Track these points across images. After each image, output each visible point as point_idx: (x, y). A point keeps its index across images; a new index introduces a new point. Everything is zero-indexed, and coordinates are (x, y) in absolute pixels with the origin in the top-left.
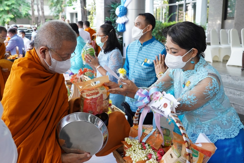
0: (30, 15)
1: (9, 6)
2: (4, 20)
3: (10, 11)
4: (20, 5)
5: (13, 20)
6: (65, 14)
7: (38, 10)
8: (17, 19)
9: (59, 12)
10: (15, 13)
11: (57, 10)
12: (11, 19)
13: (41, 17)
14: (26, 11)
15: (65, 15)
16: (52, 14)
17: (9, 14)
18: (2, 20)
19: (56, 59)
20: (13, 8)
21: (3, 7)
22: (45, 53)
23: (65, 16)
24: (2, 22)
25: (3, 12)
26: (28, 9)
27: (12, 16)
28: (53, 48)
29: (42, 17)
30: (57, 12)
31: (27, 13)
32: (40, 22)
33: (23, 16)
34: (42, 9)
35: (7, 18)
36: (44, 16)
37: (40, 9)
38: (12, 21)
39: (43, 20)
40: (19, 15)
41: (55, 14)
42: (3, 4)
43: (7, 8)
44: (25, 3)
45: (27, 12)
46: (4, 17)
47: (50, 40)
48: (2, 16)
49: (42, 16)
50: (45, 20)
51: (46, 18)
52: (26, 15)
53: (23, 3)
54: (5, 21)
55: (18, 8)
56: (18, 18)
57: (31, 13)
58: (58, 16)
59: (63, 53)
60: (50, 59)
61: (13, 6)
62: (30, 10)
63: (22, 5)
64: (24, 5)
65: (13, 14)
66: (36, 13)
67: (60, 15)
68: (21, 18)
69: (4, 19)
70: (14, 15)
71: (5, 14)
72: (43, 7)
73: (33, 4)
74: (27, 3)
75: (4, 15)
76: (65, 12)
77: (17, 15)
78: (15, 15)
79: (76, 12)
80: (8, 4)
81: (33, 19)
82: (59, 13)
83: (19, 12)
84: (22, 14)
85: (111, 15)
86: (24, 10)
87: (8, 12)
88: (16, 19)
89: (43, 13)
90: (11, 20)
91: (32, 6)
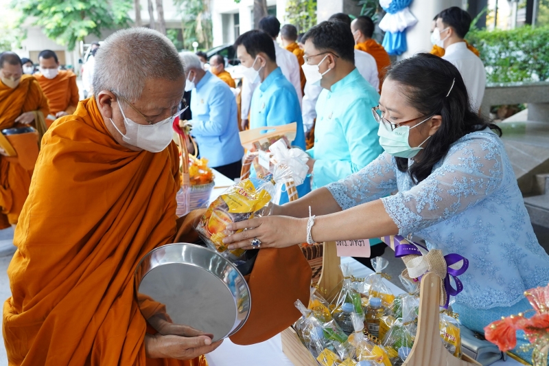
0: (129, 19)
2: (73, 34)
3: (86, 13)
5: (95, 33)
6: (210, 17)
7: (151, 9)
8: (103, 29)
9: (196, 11)
10: (99, 16)
11: (192, 7)
12: (89, 29)
13: (156, 24)
14: (124, 11)
15: (209, 19)
16: (179, 18)
17: (85, 18)
18: (70, 33)
19: (135, 120)
20: (94, 7)
21: (71, 3)
22: (112, 105)
23: (211, 20)
24: (69, 38)
25: (71, 16)
26: (127, 7)
27: (91, 24)
28: (125, 94)
29: (159, 24)
30: (191, 13)
31: (125, 16)
33: (116, 22)
34: (160, 6)
35: (81, 27)
36: (163, 23)
37: (155, 6)
38: (91, 35)
40: (105, 20)
41: (188, 18)
43: (80, 6)
45: (126, 13)
46: (73, 27)
47: (117, 77)
48: (68, 24)
49: (159, 22)
51: (167, 27)
52: (122, 22)
54: (76, 34)
55: (104, 5)
56: (105, 27)
57: (133, 16)
58: (193, 21)
59: (149, 106)
60: (122, 119)
61: (93, 2)
62: (132, 8)
65: (92, 20)
66: (145, 15)
67: (200, 18)
68: (111, 27)
69: (74, 29)
70: (96, 22)
71: (75, 20)
75: (73, 22)
76: (210, 12)
77: (102, 21)
78: (99, 22)
79: (236, 12)
82: (196, 14)
83: (107, 14)
84: (114, 18)
85: (363, 9)
86: (118, 9)
87: (82, 14)
88: (101, 31)
89: (161, 14)
90: (89, 33)
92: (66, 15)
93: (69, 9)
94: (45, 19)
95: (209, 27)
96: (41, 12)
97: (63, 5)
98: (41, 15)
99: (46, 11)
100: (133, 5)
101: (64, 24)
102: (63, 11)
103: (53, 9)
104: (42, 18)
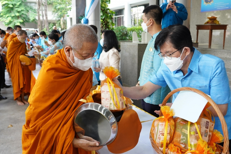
0: (36, 20)
1: (19, 12)
4: (28, 11)
5: (23, 24)
7: (43, 16)
10: (24, 18)
11: (59, 15)
12: (20, 23)
13: (45, 21)
16: (54, 19)
17: (19, 19)
18: (13, 24)
20: (23, 14)
21: (14, 13)
22: (70, 52)
23: (66, 20)
25: (14, 17)
26: (35, 15)
27: (21, 21)
28: (75, 48)
30: (59, 17)
31: (34, 18)
32: (44, 26)
33: (31, 21)
34: (46, 15)
35: (17, 22)
36: (47, 21)
37: (44, 15)
39: (46, 24)
40: (27, 19)
41: (57, 19)
42: (14, 11)
43: (17, 14)
44: (32, 9)
46: (14, 22)
47: (73, 41)
48: (13, 20)
50: (48, 24)
51: (50, 22)
52: (33, 21)
53: (31, 10)
55: (26, 14)
56: (27, 22)
57: (37, 18)
58: (59, 20)
59: (84, 53)
60: (73, 57)
61: (22, 12)
63: (30, 11)
64: (31, 11)
66: (41, 18)
68: (29, 22)
69: (15, 23)
70: (23, 20)
72: (47, 14)
73: (39, 10)
74: (35, 10)
75: (15, 20)
77: (25, 20)
78: (24, 20)
80: (18, 10)
81: (39, 23)
82: (61, 18)
83: (27, 17)
84: (30, 19)
86: (31, 16)
87: (18, 17)
88: (25, 23)
89: (47, 18)
91: (38, 13)
92: (13, 17)
93: (13, 15)
94: (4, 19)
95: (66, 22)
96: (2, 16)
97: (11, 14)
98: (2, 17)
99: (4, 16)
100: (37, 14)
101: (12, 20)
102: (11, 16)
103: (7, 15)
104: (3, 18)
